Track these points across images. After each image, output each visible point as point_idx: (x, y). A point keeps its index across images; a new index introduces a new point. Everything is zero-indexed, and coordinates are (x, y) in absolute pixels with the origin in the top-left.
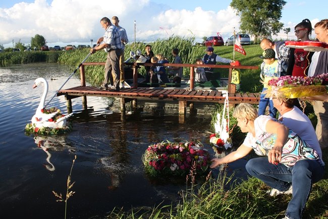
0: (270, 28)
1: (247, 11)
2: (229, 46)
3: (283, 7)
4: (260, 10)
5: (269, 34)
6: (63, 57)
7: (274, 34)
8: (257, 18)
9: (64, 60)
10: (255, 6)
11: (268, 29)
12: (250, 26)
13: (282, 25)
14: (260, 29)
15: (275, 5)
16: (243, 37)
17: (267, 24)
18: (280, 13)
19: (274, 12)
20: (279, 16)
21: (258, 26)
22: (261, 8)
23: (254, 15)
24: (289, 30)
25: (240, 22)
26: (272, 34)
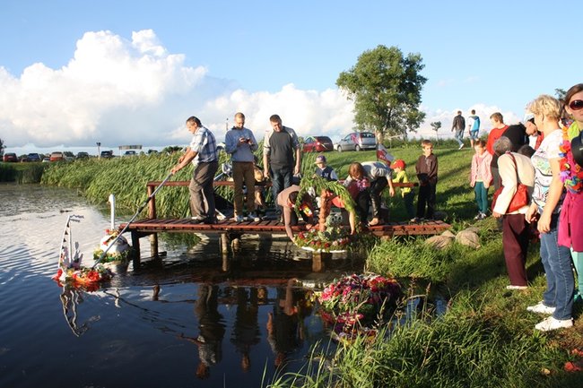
0: (404, 120)
1: (366, 92)
2: (343, 151)
3: (423, 86)
4: (385, 91)
5: (403, 131)
6: (51, 174)
7: (412, 130)
8: (381, 103)
9: (53, 179)
10: (379, 85)
11: (400, 121)
12: (372, 117)
13: (423, 115)
14: (388, 123)
15: (410, 84)
16: (366, 137)
17: (399, 113)
18: (419, 96)
19: (410, 95)
20: (418, 101)
21: (384, 118)
22: (388, 88)
23: (377, 99)
24: (439, 125)
25: (354, 111)
26: (408, 130)
